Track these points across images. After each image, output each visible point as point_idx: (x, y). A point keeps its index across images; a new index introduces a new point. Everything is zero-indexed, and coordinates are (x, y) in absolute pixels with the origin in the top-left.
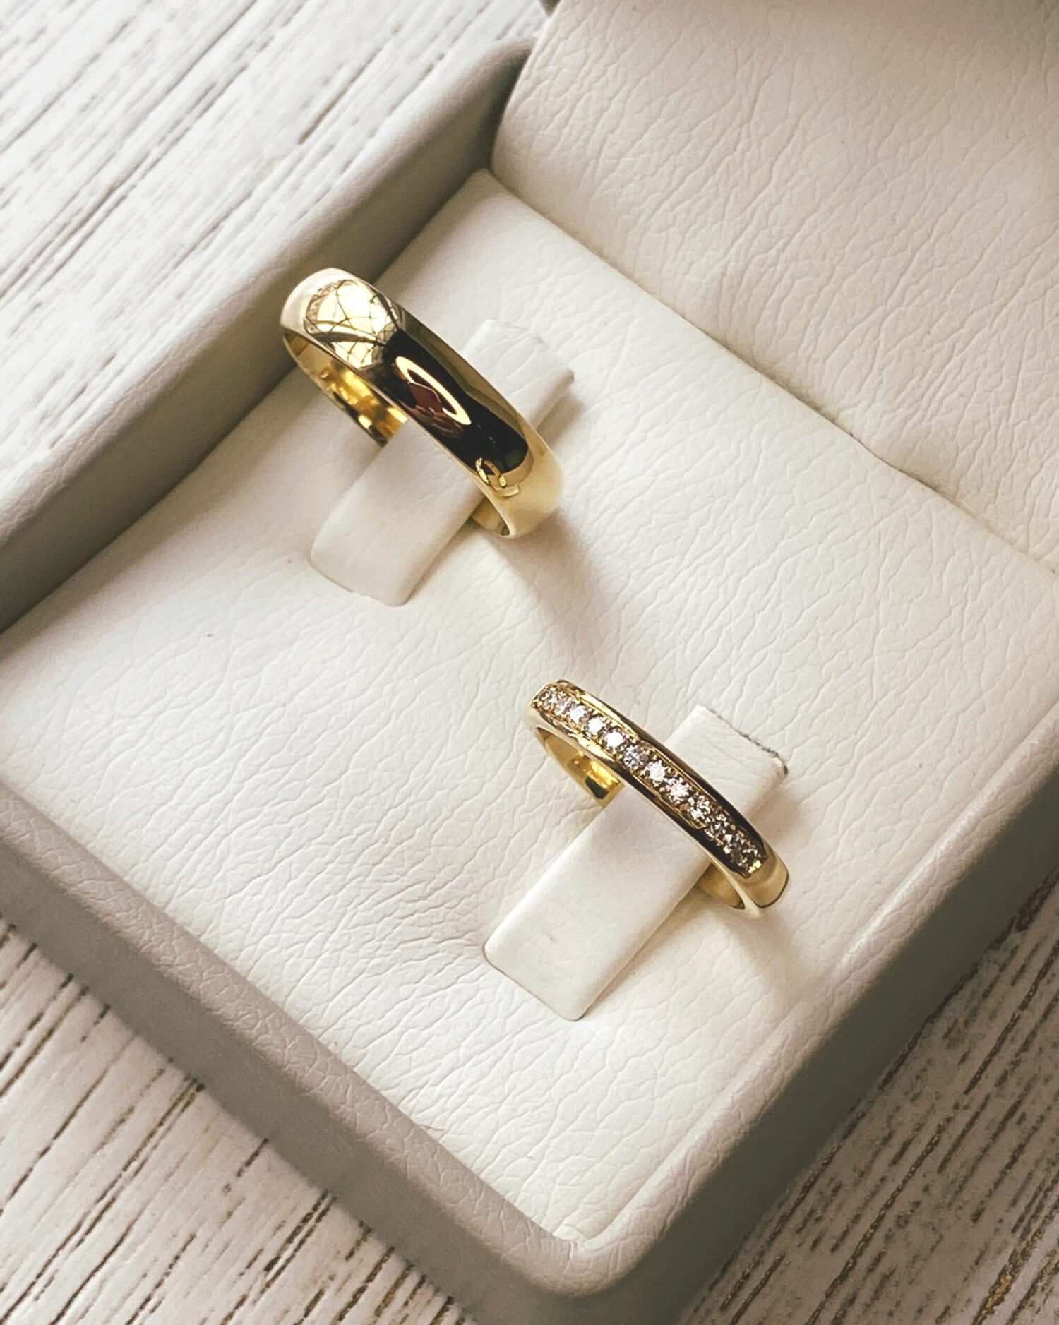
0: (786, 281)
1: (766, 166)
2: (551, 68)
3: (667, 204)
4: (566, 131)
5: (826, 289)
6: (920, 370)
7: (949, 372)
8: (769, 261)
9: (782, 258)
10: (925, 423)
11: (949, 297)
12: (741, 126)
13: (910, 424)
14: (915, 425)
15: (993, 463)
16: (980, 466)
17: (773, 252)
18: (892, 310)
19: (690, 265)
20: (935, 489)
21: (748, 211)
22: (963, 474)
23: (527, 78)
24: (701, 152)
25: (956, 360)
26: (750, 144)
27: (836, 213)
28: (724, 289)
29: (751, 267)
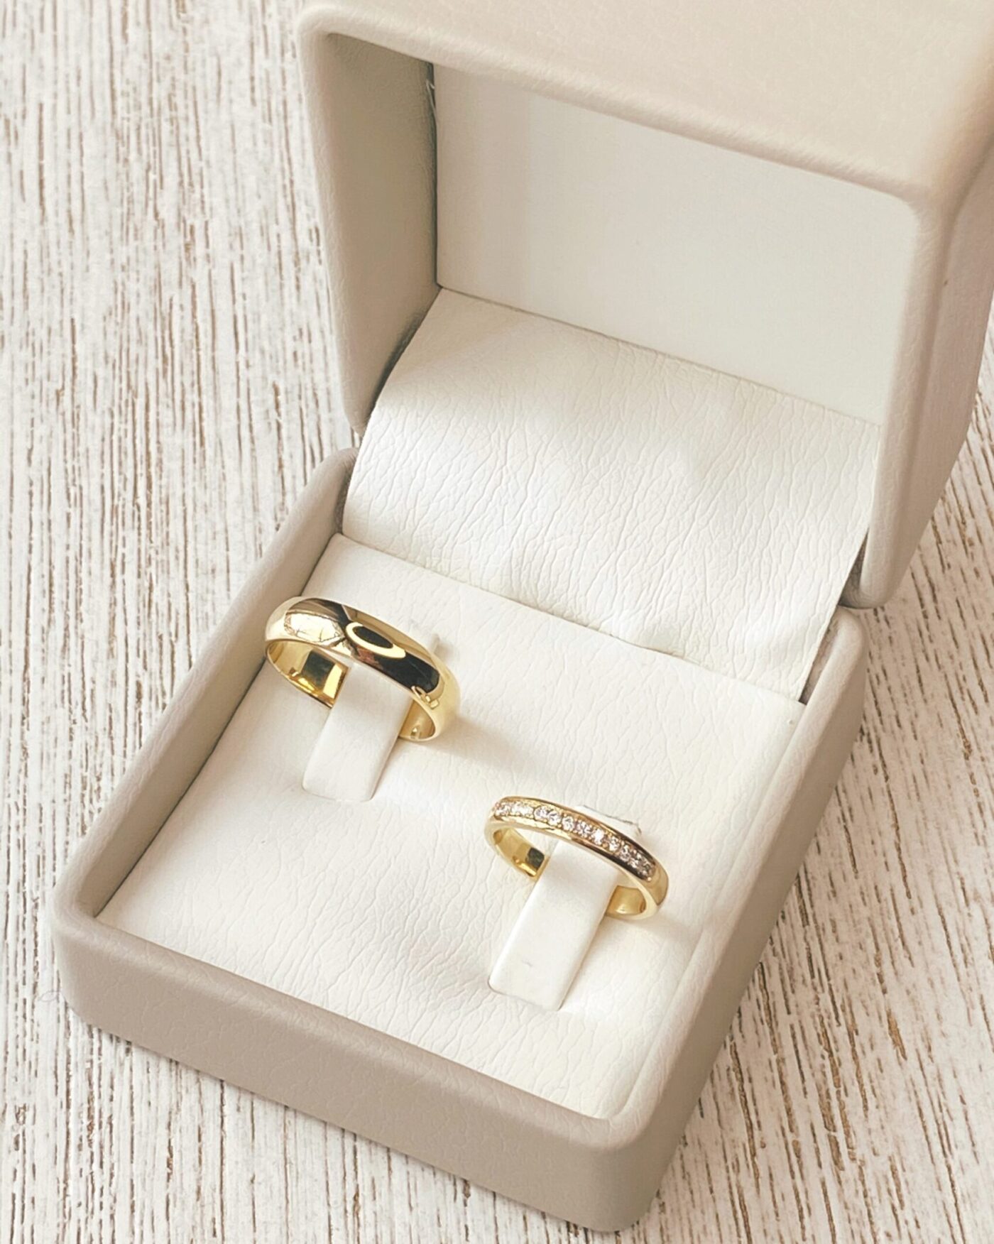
0: (551, 552)
1: (522, 488)
2: (372, 462)
3: (465, 525)
4: (390, 497)
5: (577, 551)
6: (646, 585)
7: (665, 582)
8: (538, 543)
9: (546, 539)
10: (657, 616)
11: (653, 538)
12: (502, 468)
13: (648, 618)
14: (651, 619)
15: (704, 629)
16: (696, 633)
17: (539, 538)
18: (621, 553)
19: (489, 557)
20: (671, 654)
21: (518, 517)
22: (686, 640)
23: (359, 470)
24: (481, 489)
25: (666, 574)
26: (510, 478)
27: (573, 505)
28: (513, 566)
29: (527, 549)
